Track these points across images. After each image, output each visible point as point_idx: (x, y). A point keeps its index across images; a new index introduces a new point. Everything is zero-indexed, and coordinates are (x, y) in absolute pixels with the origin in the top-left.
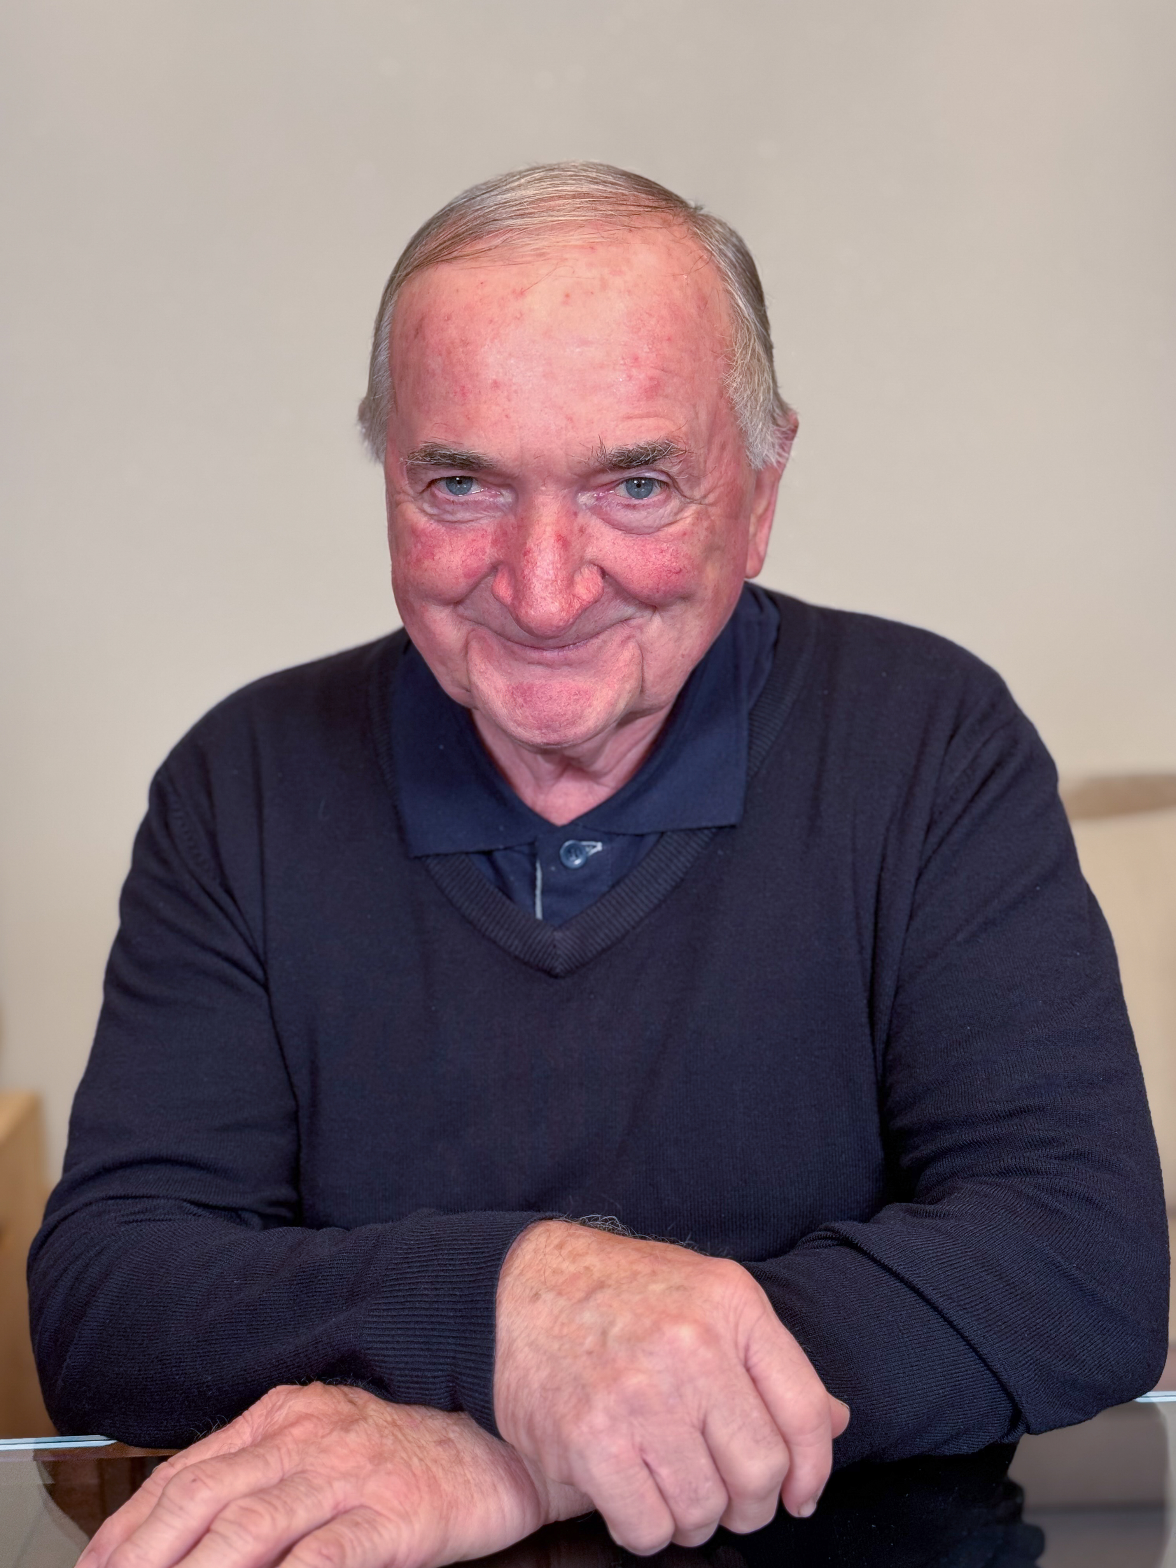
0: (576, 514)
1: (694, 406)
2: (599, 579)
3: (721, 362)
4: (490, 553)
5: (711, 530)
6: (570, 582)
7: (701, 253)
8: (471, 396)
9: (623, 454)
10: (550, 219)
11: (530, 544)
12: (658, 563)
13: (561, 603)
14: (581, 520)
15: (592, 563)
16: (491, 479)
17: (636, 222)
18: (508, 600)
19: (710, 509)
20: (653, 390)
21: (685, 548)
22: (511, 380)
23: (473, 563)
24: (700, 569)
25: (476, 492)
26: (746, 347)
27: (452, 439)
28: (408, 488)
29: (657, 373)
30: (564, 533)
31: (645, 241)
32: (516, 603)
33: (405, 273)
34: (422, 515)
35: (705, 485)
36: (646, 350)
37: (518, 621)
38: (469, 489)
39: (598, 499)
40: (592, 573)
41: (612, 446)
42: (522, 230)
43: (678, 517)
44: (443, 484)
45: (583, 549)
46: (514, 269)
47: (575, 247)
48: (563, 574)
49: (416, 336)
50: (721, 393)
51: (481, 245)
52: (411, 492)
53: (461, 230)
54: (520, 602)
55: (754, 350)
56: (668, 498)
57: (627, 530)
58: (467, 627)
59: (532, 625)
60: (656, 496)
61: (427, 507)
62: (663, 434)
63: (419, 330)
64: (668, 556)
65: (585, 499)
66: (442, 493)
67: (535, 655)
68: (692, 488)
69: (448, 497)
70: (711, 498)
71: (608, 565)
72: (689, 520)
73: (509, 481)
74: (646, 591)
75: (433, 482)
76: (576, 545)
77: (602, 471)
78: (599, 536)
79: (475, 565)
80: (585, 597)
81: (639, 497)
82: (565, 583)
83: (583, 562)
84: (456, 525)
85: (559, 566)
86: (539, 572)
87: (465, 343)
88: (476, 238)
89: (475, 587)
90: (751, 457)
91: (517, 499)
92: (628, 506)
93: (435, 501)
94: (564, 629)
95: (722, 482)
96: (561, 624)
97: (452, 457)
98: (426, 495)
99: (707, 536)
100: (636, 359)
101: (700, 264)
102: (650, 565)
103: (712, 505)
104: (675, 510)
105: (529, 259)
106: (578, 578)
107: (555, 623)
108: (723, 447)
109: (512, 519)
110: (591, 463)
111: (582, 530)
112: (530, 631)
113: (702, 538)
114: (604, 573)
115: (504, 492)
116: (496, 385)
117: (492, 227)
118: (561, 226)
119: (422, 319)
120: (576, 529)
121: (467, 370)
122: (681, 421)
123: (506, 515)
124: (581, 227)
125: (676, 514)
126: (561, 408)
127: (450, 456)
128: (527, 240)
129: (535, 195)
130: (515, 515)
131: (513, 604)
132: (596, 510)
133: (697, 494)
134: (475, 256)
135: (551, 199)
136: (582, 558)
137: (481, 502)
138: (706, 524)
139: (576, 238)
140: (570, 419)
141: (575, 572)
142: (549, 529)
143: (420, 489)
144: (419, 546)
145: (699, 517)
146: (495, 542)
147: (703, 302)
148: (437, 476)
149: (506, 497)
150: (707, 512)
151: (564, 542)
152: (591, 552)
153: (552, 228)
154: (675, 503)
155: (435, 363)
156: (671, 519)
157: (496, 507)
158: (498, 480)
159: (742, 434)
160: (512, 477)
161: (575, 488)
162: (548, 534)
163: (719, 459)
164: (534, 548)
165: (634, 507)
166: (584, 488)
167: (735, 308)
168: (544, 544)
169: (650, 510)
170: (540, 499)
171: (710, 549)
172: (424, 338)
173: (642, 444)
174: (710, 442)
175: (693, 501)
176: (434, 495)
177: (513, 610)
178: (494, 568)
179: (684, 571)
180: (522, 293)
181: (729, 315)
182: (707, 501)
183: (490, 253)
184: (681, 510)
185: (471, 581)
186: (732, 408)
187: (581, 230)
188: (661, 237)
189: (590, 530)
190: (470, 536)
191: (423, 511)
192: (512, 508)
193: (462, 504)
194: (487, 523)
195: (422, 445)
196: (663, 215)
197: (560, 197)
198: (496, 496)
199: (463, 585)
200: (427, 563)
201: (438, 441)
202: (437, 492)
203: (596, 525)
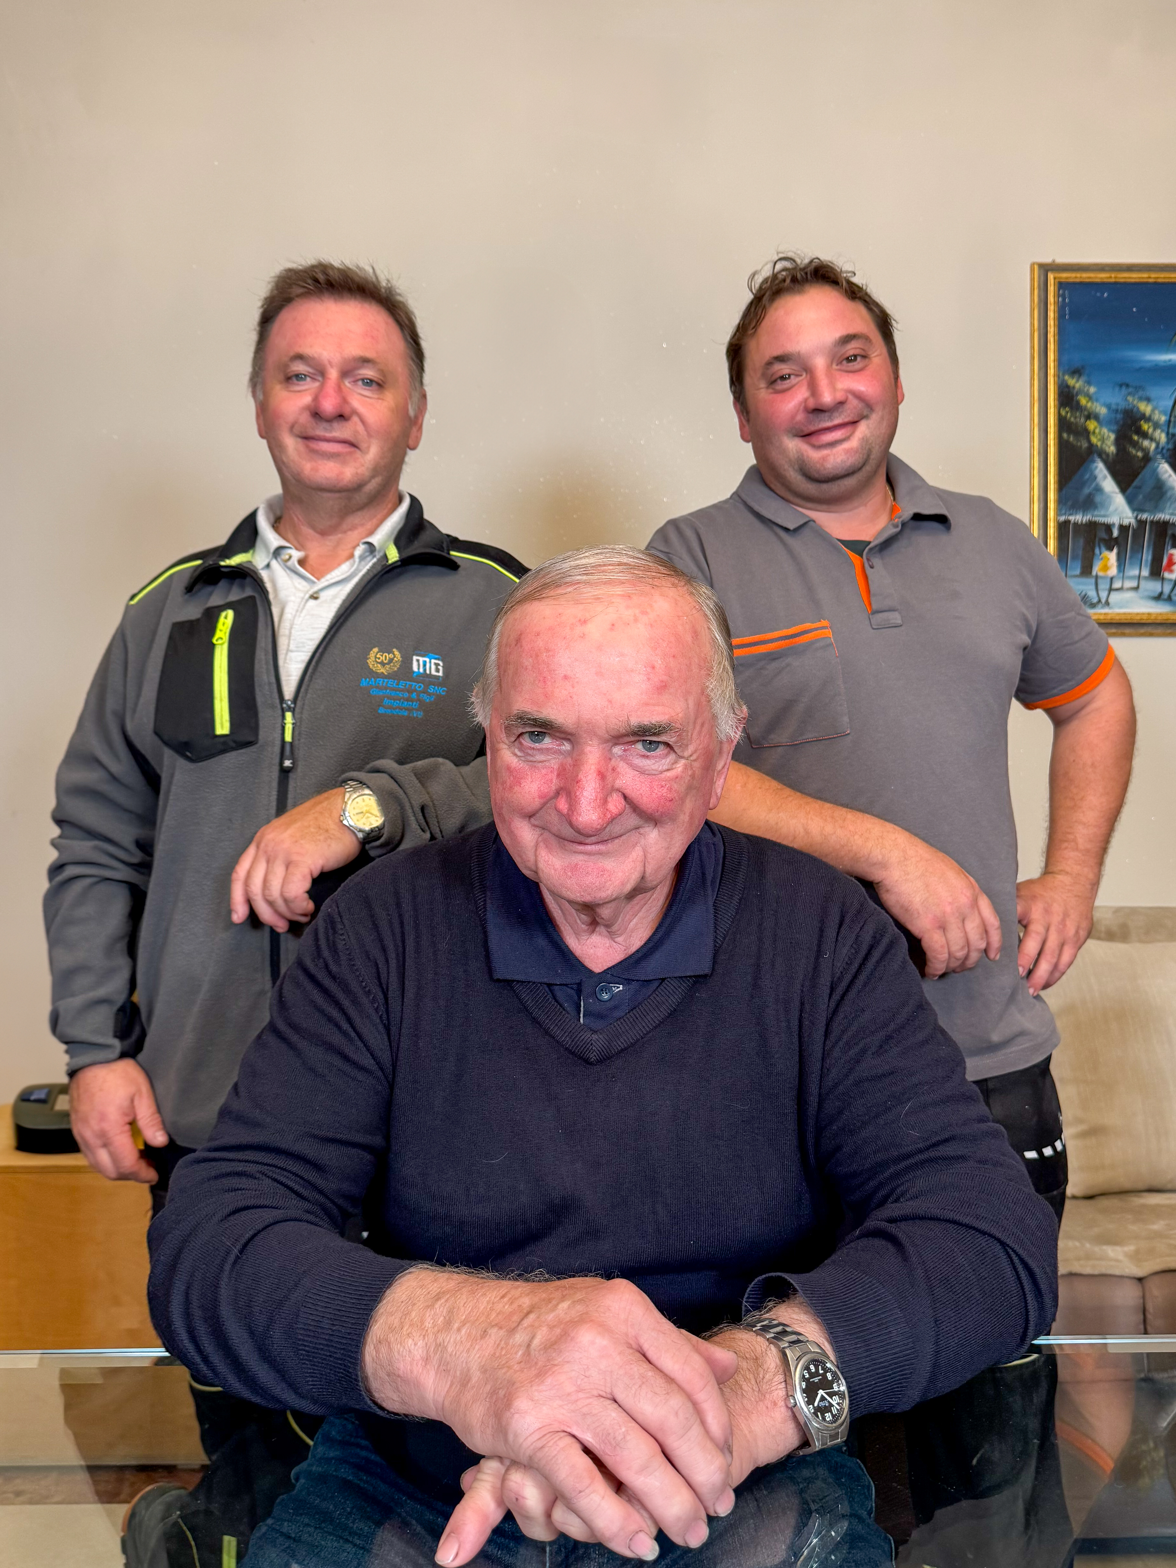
0: (610, 759)
1: (686, 700)
2: (623, 801)
3: (703, 672)
4: (555, 784)
5: (693, 776)
6: (605, 801)
7: (695, 604)
8: (549, 683)
9: (640, 726)
10: (604, 577)
11: (581, 776)
12: (659, 793)
13: (599, 814)
14: (613, 762)
15: (618, 790)
16: (557, 734)
17: (656, 582)
18: (565, 811)
19: (693, 763)
20: (662, 688)
21: (676, 786)
22: (575, 675)
23: (545, 789)
24: (683, 800)
25: (547, 742)
26: (720, 663)
27: (535, 709)
28: (505, 739)
29: (665, 678)
30: (603, 770)
31: (662, 595)
32: (570, 813)
33: (510, 606)
34: (515, 757)
35: (691, 749)
36: (660, 662)
37: (571, 825)
38: (543, 740)
39: (625, 750)
40: (618, 796)
41: (635, 721)
42: (586, 583)
43: (674, 767)
44: (526, 736)
45: (614, 780)
46: (581, 607)
47: (619, 595)
48: (600, 796)
49: (516, 645)
50: (703, 693)
51: (560, 591)
52: (507, 742)
53: (548, 581)
54: (573, 812)
55: (724, 666)
56: (667, 755)
57: (642, 772)
58: (538, 831)
59: (580, 827)
60: (661, 750)
61: (517, 751)
62: (667, 717)
63: (518, 641)
64: (665, 790)
65: (617, 750)
66: (526, 741)
67: (581, 848)
68: (683, 751)
69: (530, 745)
70: (694, 757)
71: (628, 792)
72: (680, 769)
73: (569, 737)
74: (650, 810)
75: (521, 734)
76: (610, 778)
77: (627, 735)
78: (624, 773)
79: (546, 791)
80: (613, 811)
81: (649, 750)
82: (602, 801)
83: (614, 789)
84: (536, 764)
85: (598, 790)
86: (585, 794)
87: (548, 650)
88: (557, 587)
89: (545, 804)
90: (718, 732)
91: (573, 747)
92: (644, 756)
93: (521, 748)
94: (600, 830)
95: (701, 746)
96: (599, 827)
97: (535, 720)
98: (516, 743)
99: (689, 780)
100: (653, 668)
101: (694, 611)
102: (654, 794)
103: (695, 760)
104: (672, 761)
105: (590, 601)
106: (609, 799)
107: (595, 826)
108: (702, 725)
109: (569, 760)
110: (621, 730)
111: (614, 769)
112: (579, 832)
113: (686, 781)
114: (625, 797)
115: (565, 743)
116: (566, 677)
117: (568, 579)
118: (610, 582)
119: (521, 634)
120: (610, 768)
121: (548, 667)
122: (679, 710)
123: (565, 757)
124: (623, 583)
125: (673, 764)
126: (605, 694)
127: (533, 719)
128: (589, 589)
129: (595, 563)
130: (572, 758)
131: (568, 814)
132: (623, 758)
133: (686, 754)
134: (555, 598)
135: (605, 565)
136: (613, 786)
137: (551, 749)
138: (690, 773)
139: (619, 590)
140: (610, 701)
141: (608, 795)
142: (593, 767)
143: (513, 739)
144: (512, 778)
145: (686, 767)
146: (558, 775)
147: (696, 634)
148: (524, 731)
149: (567, 747)
150: (691, 765)
151: (602, 775)
152: (618, 783)
153: (605, 583)
154: (672, 757)
155: (528, 662)
156: (669, 767)
157: (560, 752)
158: (563, 736)
159: (714, 717)
160: (571, 734)
161: (611, 744)
162: (592, 771)
163: (700, 732)
164: (584, 779)
165: (647, 757)
166: (616, 744)
167: (714, 639)
168: (590, 777)
169: (657, 760)
170: (588, 749)
171: (690, 788)
172: (521, 646)
173: (653, 722)
174: (695, 723)
175: (682, 757)
176: (521, 743)
177: (568, 818)
178: (557, 793)
179: (674, 800)
180: (584, 622)
181: (710, 643)
182: (692, 758)
183: (565, 596)
184: (676, 762)
185: (542, 801)
186: (709, 701)
187: (622, 585)
188: (672, 592)
189: (619, 770)
190: (544, 771)
191: (515, 755)
192: (570, 753)
193: (538, 750)
194: (554, 763)
195: (515, 712)
196: (673, 579)
197: (610, 565)
198: (560, 745)
199: (537, 803)
200: (516, 789)
201: (526, 709)
202: (523, 741)
203: (622, 767)
